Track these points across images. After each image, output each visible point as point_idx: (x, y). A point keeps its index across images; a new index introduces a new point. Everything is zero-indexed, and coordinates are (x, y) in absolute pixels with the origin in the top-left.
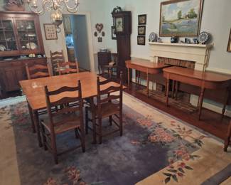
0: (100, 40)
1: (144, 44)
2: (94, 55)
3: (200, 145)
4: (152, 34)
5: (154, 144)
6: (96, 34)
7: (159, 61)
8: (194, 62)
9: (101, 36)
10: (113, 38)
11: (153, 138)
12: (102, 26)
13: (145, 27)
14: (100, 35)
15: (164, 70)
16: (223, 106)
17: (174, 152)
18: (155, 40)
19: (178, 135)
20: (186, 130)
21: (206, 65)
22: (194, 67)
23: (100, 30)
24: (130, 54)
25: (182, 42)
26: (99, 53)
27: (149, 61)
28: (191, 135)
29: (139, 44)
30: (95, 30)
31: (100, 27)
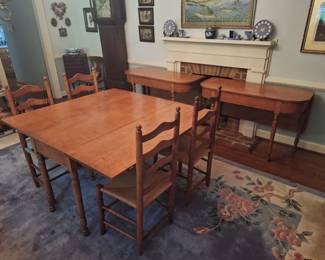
0: (63, 33)
1: (153, 41)
2: (56, 60)
3: (299, 210)
4: (169, 23)
5: (233, 226)
6: (54, 23)
7: (182, 69)
8: (246, 70)
9: (65, 26)
10: (89, 30)
11: (224, 212)
12: (63, 7)
13: (152, 10)
14: (61, 24)
15: (203, 84)
16: (295, 134)
17: (273, 235)
18: (175, 34)
19: (258, 197)
20: (264, 184)
21: (266, 74)
22: (245, 76)
23: (61, 15)
24: (126, 57)
25: (224, 37)
26: (64, 57)
27: (165, 69)
28: (275, 192)
29: (142, 40)
30: (52, 15)
31: (60, 10)
